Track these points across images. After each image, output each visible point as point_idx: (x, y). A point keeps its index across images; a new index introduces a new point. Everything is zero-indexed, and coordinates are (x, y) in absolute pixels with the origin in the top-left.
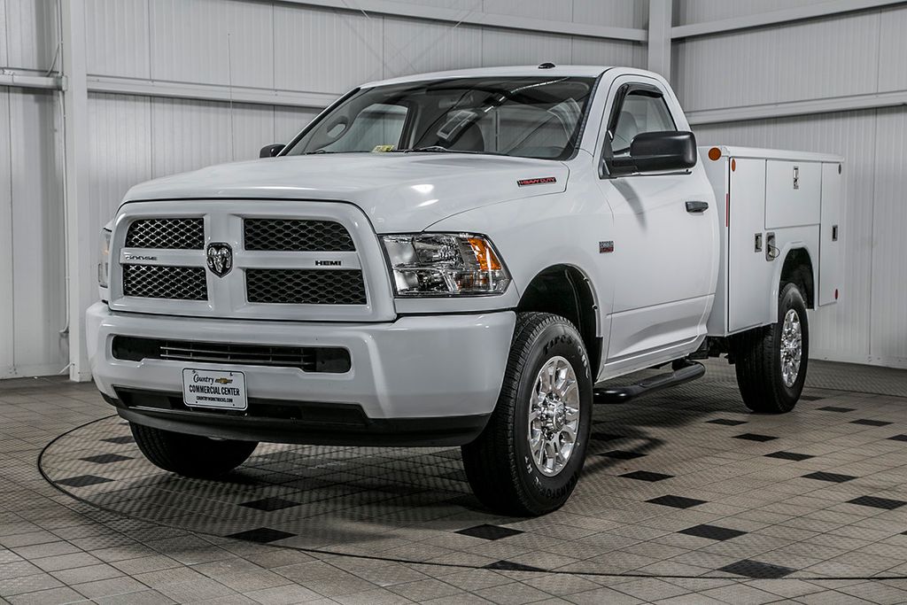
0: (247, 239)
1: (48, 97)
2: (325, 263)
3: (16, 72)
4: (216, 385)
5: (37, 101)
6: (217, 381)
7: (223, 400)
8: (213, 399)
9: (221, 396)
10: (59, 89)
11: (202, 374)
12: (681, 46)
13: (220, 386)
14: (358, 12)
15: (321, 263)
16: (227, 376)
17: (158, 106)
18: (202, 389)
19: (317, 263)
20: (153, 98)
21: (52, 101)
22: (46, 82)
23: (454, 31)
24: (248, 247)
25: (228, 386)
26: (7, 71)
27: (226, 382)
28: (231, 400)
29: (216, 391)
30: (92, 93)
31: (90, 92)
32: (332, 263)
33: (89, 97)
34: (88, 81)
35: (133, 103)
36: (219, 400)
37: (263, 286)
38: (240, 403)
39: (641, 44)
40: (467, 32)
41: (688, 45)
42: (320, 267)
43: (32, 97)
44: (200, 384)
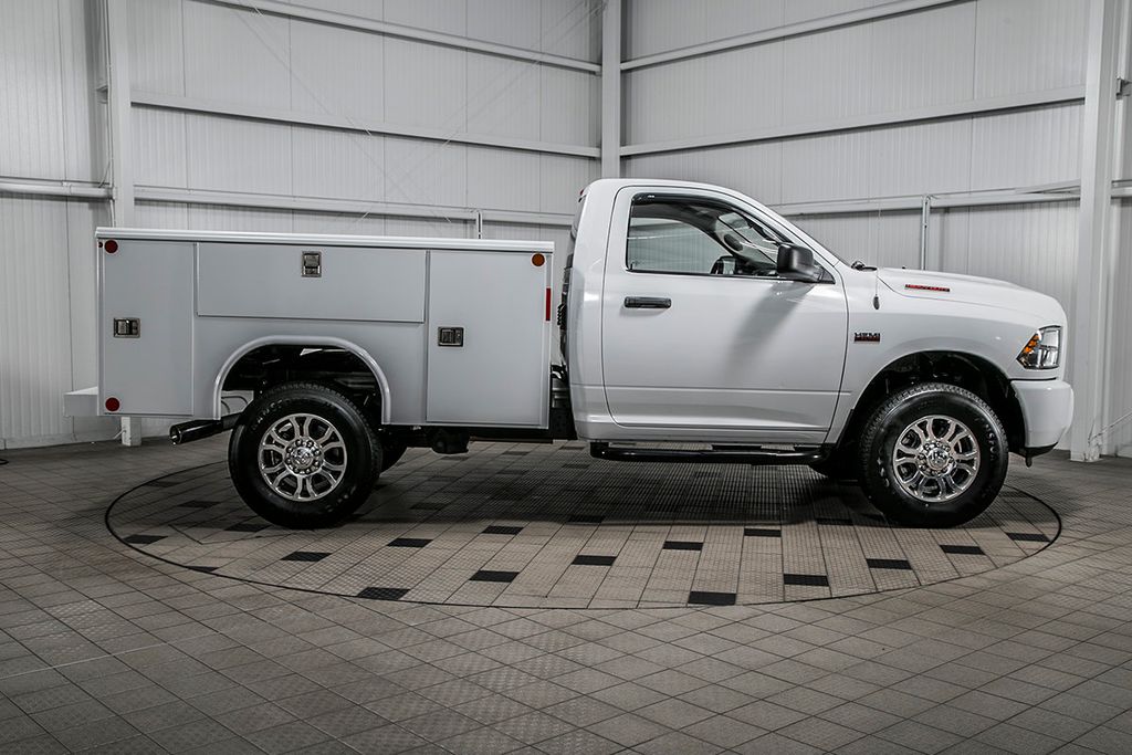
1: (100, 204)
3: (74, 184)
5: (90, 208)
10: (111, 198)
12: (628, 161)
14: (363, 132)
17: (194, 211)
20: (189, 204)
21: (104, 209)
22: (100, 192)
23: (444, 147)
26: (65, 184)
30: (139, 201)
31: (136, 200)
33: (136, 204)
34: (135, 191)
35: (173, 209)
39: (596, 160)
40: (455, 148)
41: (633, 161)
43: (86, 205)
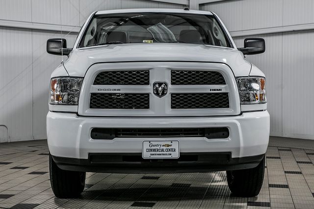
0: (172, 79)
2: (214, 90)
4: (162, 148)
6: (163, 146)
7: (166, 154)
8: (160, 154)
9: (165, 153)
11: (154, 143)
13: (165, 148)
15: (213, 90)
16: (169, 143)
18: (154, 150)
19: (211, 90)
24: (173, 84)
25: (170, 147)
27: (168, 146)
28: (171, 154)
29: (162, 150)
32: (218, 90)
36: (163, 154)
37: (179, 101)
38: (176, 155)
42: (212, 92)
44: (153, 148)
